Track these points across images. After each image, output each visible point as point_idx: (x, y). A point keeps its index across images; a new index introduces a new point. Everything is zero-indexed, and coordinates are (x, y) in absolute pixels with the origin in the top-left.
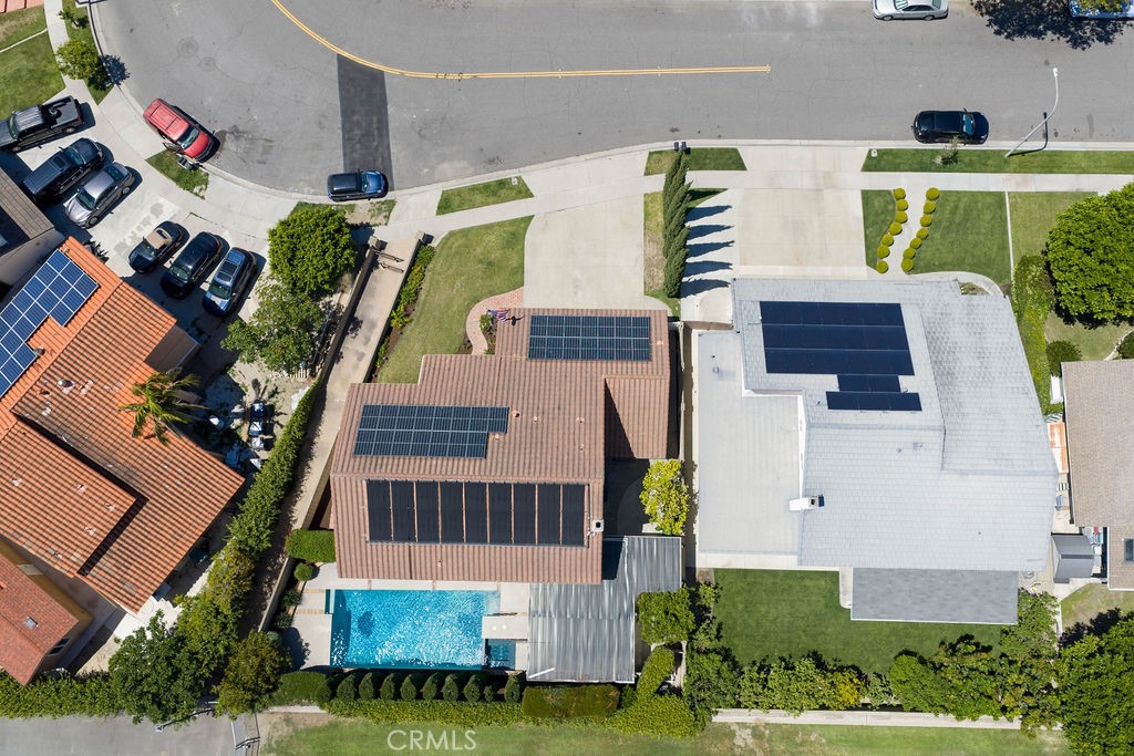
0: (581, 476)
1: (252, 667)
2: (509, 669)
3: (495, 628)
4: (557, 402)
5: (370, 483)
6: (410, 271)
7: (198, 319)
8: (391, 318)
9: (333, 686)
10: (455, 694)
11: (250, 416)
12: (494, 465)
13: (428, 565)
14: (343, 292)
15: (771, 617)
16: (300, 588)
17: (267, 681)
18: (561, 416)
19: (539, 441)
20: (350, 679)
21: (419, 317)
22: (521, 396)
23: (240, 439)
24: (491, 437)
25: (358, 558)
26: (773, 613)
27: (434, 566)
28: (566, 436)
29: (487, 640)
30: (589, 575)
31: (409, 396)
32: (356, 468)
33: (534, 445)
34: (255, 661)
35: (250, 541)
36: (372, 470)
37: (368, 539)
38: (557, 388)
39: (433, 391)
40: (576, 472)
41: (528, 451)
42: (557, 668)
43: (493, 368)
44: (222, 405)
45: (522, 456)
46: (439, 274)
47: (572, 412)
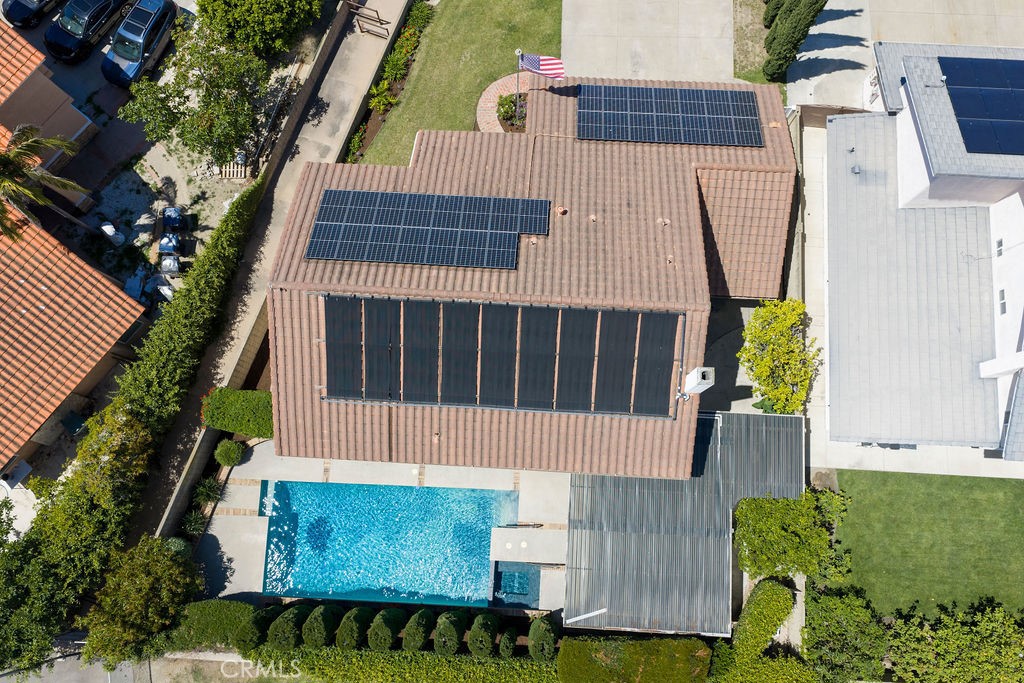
0: (673, 299)
1: (139, 590)
2: (530, 609)
3: (509, 546)
4: (624, 196)
5: (331, 301)
6: (398, 34)
7: (95, 93)
8: (369, 97)
9: (262, 625)
10: (453, 644)
11: (161, 227)
12: (530, 279)
13: (418, 440)
14: (303, 62)
15: (925, 543)
16: (223, 476)
17: (163, 613)
18: (633, 216)
19: (601, 247)
20: (289, 614)
21: (410, 98)
22: (568, 186)
23: (145, 260)
24: (524, 240)
25: (309, 425)
26: (927, 539)
27: (427, 441)
28: (643, 243)
29: (497, 563)
30: (673, 464)
31: (396, 182)
32: (309, 276)
33: (592, 254)
34: (144, 581)
35: (148, 401)
36: (335, 280)
37: (325, 394)
38: (624, 178)
39: (433, 176)
40: (664, 293)
41: (584, 262)
42: (610, 609)
43: (523, 149)
44: (124, 212)
45: (575, 269)
46: (440, 40)
47: (650, 210)
